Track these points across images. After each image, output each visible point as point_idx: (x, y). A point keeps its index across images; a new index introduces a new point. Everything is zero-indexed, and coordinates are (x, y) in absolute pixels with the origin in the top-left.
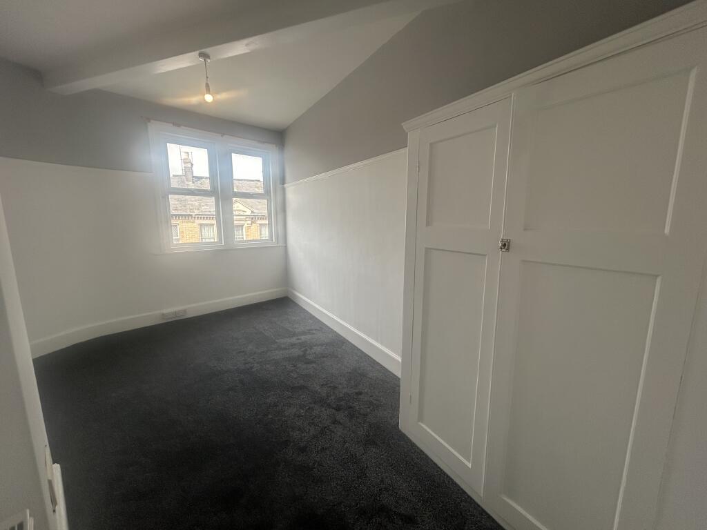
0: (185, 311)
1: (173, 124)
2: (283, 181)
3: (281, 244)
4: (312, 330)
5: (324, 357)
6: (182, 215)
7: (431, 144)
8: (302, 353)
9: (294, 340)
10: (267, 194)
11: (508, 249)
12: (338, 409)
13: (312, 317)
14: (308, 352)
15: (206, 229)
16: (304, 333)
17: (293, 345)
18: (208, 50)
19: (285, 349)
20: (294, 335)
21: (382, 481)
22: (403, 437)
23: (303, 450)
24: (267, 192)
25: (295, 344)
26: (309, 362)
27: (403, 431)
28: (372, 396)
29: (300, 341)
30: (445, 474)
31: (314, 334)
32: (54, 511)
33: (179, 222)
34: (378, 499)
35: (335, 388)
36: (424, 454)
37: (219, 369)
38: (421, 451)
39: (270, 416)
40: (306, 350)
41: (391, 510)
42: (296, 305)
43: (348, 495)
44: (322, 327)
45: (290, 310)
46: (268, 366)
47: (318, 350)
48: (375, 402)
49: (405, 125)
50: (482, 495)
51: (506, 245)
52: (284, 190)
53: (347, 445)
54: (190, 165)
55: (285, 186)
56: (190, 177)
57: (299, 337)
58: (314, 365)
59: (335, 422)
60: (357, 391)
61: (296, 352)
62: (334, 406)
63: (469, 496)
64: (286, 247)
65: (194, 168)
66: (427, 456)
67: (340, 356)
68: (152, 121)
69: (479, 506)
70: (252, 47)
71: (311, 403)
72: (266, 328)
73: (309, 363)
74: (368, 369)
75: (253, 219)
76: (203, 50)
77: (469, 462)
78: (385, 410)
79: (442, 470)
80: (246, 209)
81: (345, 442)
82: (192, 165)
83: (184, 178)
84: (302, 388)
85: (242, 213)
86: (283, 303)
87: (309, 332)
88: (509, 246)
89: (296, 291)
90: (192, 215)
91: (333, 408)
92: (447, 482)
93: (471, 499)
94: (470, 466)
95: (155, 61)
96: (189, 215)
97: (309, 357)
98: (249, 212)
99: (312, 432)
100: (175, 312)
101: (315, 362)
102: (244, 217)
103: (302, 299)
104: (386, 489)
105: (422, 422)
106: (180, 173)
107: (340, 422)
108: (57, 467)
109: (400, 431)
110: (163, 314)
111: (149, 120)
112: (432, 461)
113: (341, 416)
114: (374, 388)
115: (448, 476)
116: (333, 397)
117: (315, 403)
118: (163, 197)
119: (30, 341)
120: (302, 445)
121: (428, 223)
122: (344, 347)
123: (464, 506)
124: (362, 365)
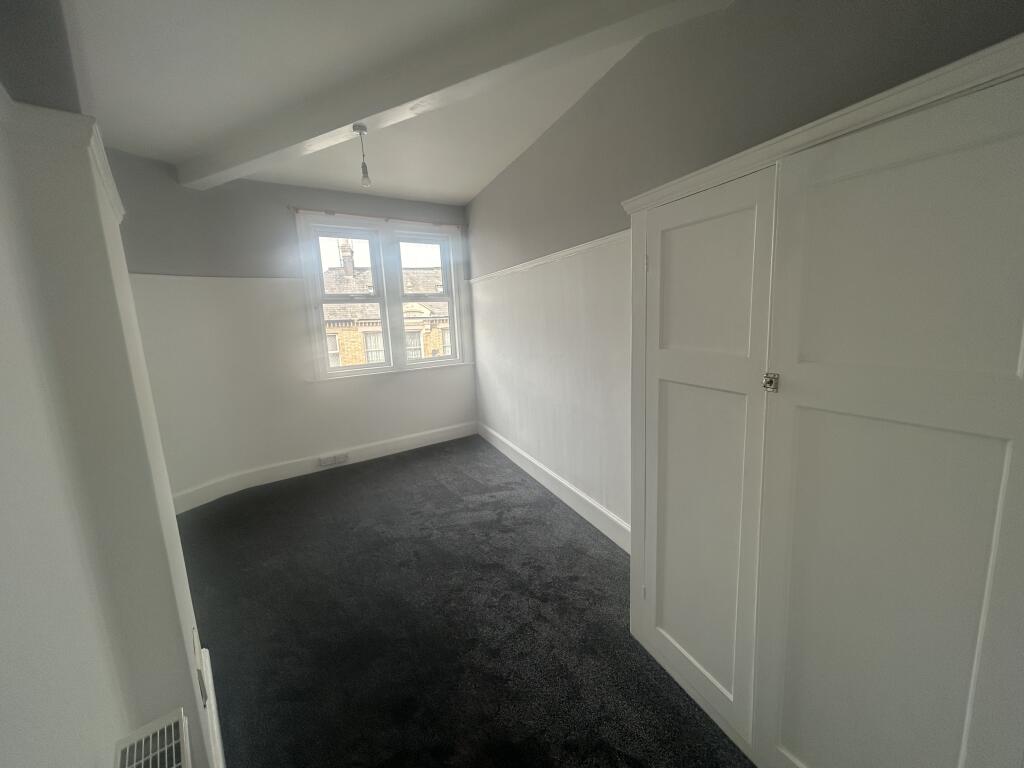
0: (346, 456)
1: (326, 212)
2: (469, 276)
3: (468, 361)
4: (510, 483)
5: (526, 523)
6: (342, 321)
7: (663, 232)
8: (495, 517)
9: (486, 498)
10: (447, 294)
11: (776, 388)
12: (545, 600)
13: (513, 465)
14: (504, 516)
15: (373, 338)
16: (499, 488)
17: (484, 505)
18: (364, 121)
19: (474, 510)
20: (485, 490)
21: (602, 707)
22: (635, 646)
23: (495, 654)
24: (448, 292)
25: (488, 504)
26: (506, 530)
27: (637, 638)
28: (592, 583)
29: (493, 500)
30: (696, 705)
31: (513, 489)
32: (205, 706)
33: (338, 330)
34: (596, 731)
35: (540, 569)
36: (665, 673)
37: (389, 536)
38: (662, 669)
39: (453, 605)
40: (502, 513)
41: (614, 749)
42: (490, 447)
43: (553, 722)
44: (526, 480)
45: (481, 454)
46: (451, 534)
47: (518, 512)
48: (596, 592)
49: (627, 205)
50: (750, 741)
51: (772, 382)
52: (470, 288)
53: (555, 651)
54: (349, 254)
55: (472, 281)
56: (350, 269)
57: (494, 494)
58: (513, 535)
59: (539, 617)
60: (572, 574)
61: (488, 515)
62: (539, 595)
63: (731, 742)
64: (475, 366)
65: (355, 257)
66: (670, 678)
67: (548, 523)
68: (301, 211)
69: (746, 757)
70: (420, 110)
71: (506, 589)
72: (450, 480)
73: (505, 532)
74: (589, 543)
75: (433, 321)
76: (359, 122)
77: (730, 691)
78: (611, 605)
79: (691, 699)
80: (423, 309)
81: (553, 647)
82: (352, 252)
83: (343, 271)
84: (497, 566)
85: (418, 315)
86: (471, 444)
87: (507, 486)
88: (777, 384)
89: (490, 426)
90: (353, 321)
91: (537, 598)
92: (698, 718)
93: (735, 746)
94: (731, 697)
95: (300, 141)
96: (349, 321)
97: (504, 523)
98: (427, 313)
99: (509, 629)
100: (335, 457)
101: (513, 531)
102: (421, 320)
103: (497, 438)
104: (608, 719)
105: (662, 627)
106: (337, 264)
107: (545, 618)
108: (205, 653)
109: (631, 637)
110: (320, 460)
111: (297, 210)
112: (678, 685)
113: (548, 610)
114: (596, 572)
115: (700, 710)
116: (537, 583)
117: (513, 588)
118: (316, 308)
119: (173, 491)
120: (494, 646)
121: (663, 345)
122: (554, 510)
123: (722, 755)
124: (580, 536)
